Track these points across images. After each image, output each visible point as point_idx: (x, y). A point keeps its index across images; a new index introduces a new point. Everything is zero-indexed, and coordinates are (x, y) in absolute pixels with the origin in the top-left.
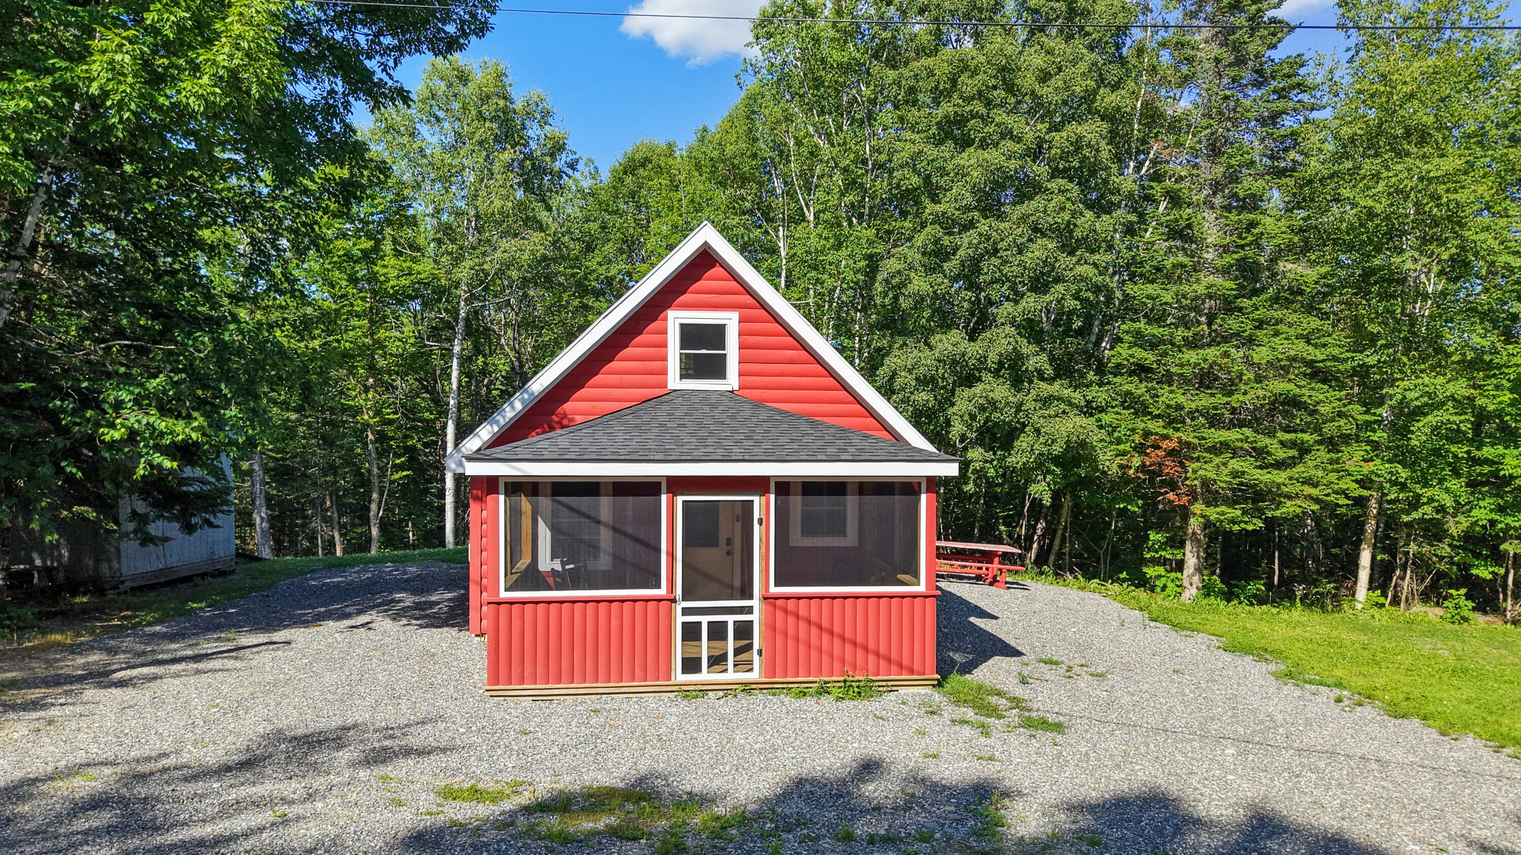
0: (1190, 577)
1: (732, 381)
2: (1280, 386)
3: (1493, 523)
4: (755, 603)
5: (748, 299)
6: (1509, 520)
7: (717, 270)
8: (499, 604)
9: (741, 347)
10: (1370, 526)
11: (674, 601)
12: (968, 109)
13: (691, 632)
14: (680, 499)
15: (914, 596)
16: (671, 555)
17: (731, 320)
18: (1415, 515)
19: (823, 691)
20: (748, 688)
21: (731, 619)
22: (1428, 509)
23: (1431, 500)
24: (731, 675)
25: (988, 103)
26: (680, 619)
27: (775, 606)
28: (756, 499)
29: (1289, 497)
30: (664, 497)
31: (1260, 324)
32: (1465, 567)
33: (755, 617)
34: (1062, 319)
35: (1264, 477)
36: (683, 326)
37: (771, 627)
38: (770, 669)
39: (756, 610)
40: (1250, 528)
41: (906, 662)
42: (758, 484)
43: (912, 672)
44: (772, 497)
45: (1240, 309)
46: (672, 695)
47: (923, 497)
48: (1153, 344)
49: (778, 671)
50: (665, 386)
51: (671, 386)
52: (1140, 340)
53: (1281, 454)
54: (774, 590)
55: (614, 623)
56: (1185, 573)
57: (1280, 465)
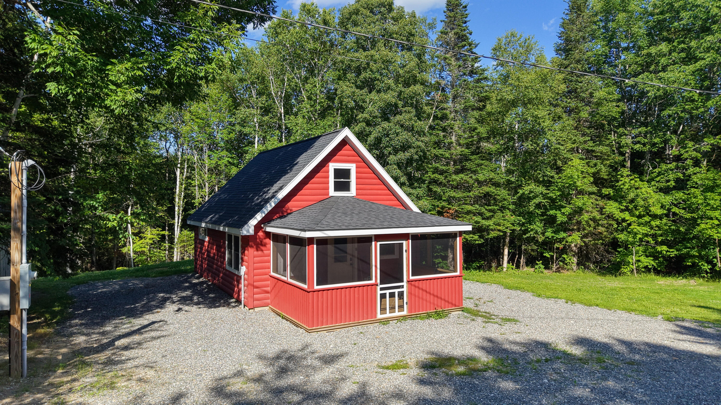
0: (451, 262)
1: (353, 192)
2: (486, 189)
3: (553, 237)
4: (405, 284)
5: (360, 159)
6: (557, 236)
7: (347, 147)
8: (314, 292)
9: (357, 178)
10: (507, 240)
11: (377, 285)
12: (373, 76)
13: (383, 296)
14: (379, 244)
15: (456, 277)
16: (376, 266)
17: (352, 167)
18: (528, 235)
19: (429, 316)
20: (405, 318)
21: (396, 291)
22: (532, 233)
23: (532, 230)
24: (397, 314)
25: (381, 74)
26: (379, 292)
27: (411, 284)
28: (404, 243)
29: (492, 230)
30: (373, 243)
31: (479, 165)
32: (542, 253)
33: (405, 289)
34: (410, 161)
35: (485, 223)
36: (335, 169)
37: (410, 293)
38: (410, 310)
39: (405, 287)
40: (480, 242)
41: (453, 303)
42: (405, 236)
43: (455, 306)
44: (410, 241)
45: (471, 160)
46: (377, 324)
47: (458, 239)
48: (442, 173)
49: (413, 310)
50: (328, 195)
51: (331, 195)
52: (436, 170)
53: (488, 214)
54: (412, 278)
55: (356, 296)
56: (449, 261)
57: (488, 218)
